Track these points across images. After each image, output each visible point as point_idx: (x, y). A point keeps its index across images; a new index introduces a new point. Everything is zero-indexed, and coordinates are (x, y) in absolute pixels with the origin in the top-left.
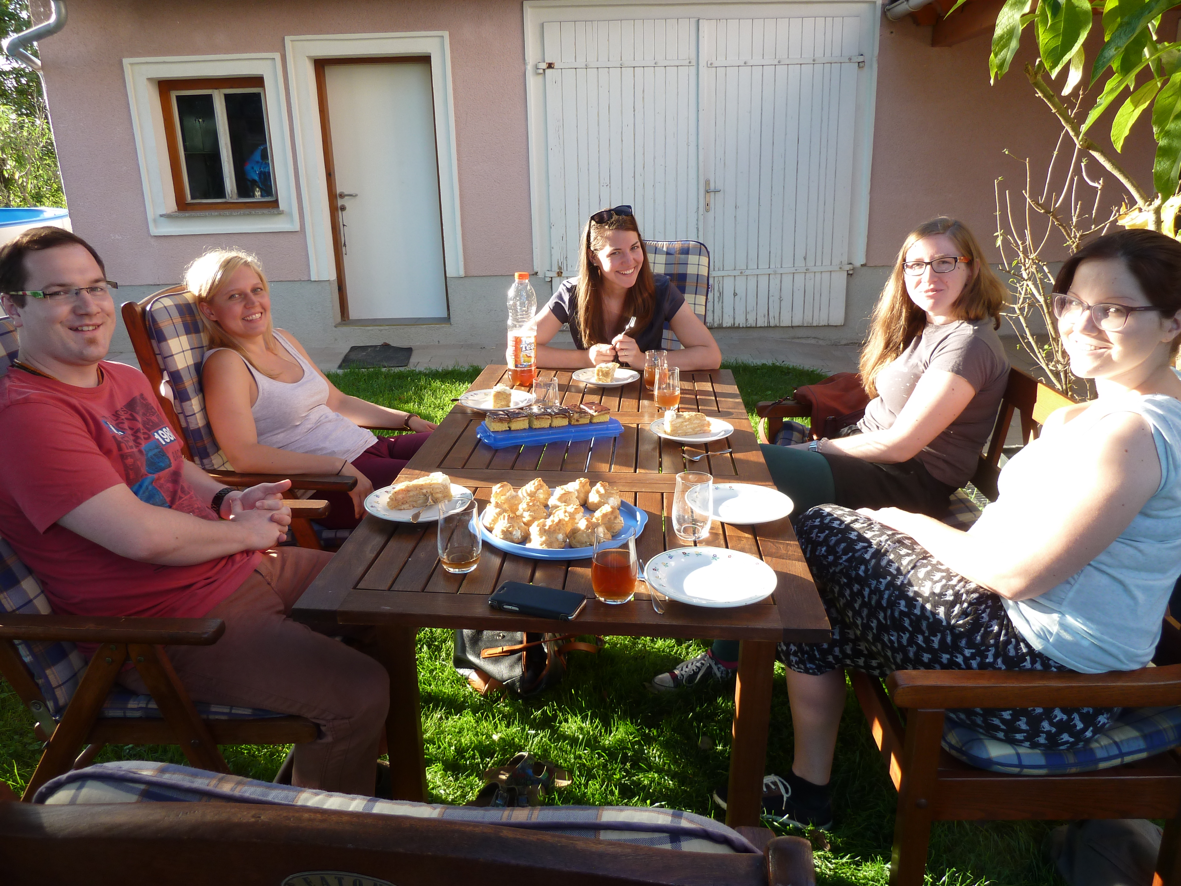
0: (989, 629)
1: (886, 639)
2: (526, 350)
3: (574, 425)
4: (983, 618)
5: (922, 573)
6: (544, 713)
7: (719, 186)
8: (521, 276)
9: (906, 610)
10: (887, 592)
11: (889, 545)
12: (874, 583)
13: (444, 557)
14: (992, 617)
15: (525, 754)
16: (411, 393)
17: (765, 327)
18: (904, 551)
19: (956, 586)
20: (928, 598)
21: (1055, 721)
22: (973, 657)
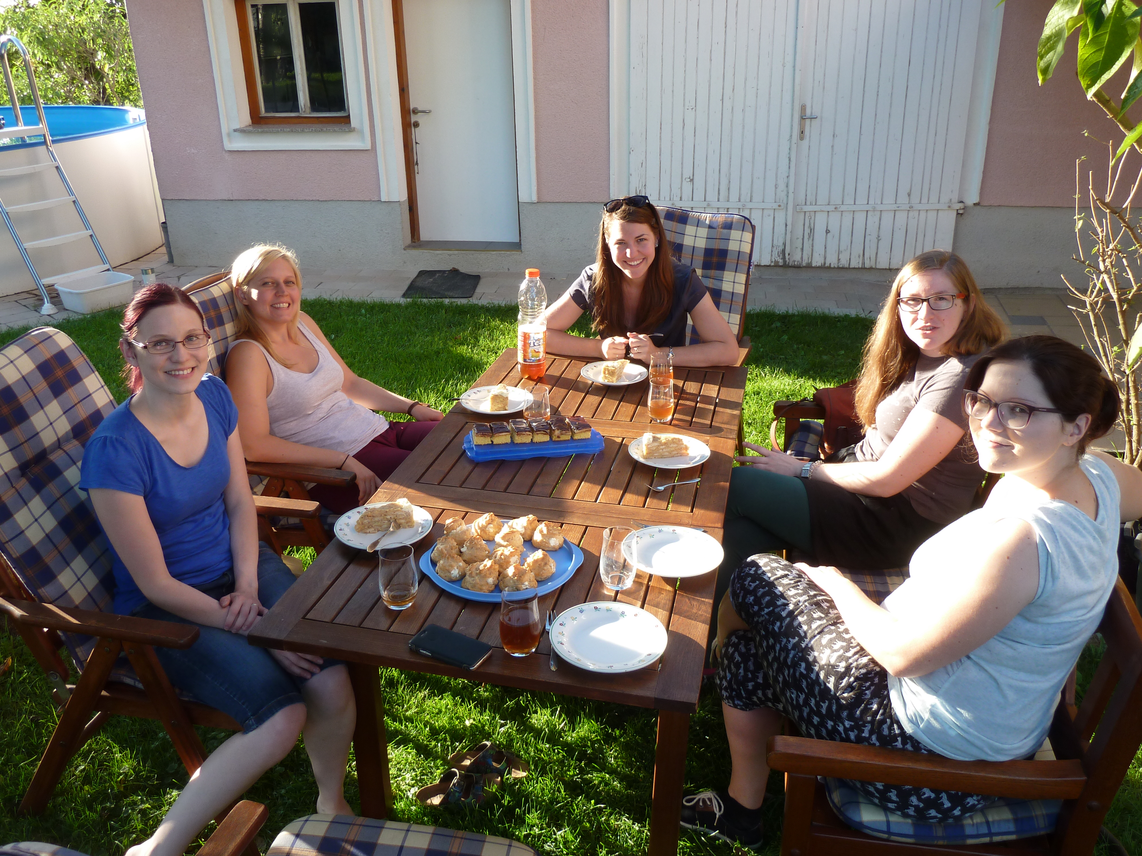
0: (869, 706)
1: (788, 695)
2: (534, 345)
3: (555, 441)
4: (866, 694)
5: (825, 639)
6: (518, 703)
7: (816, 112)
8: (531, 274)
9: (805, 672)
10: (792, 652)
11: (806, 606)
12: (785, 640)
13: (385, 594)
14: (874, 695)
15: (488, 743)
16: (467, 333)
17: (859, 268)
18: (817, 614)
19: (850, 658)
20: (823, 666)
21: (923, 797)
22: (852, 729)
